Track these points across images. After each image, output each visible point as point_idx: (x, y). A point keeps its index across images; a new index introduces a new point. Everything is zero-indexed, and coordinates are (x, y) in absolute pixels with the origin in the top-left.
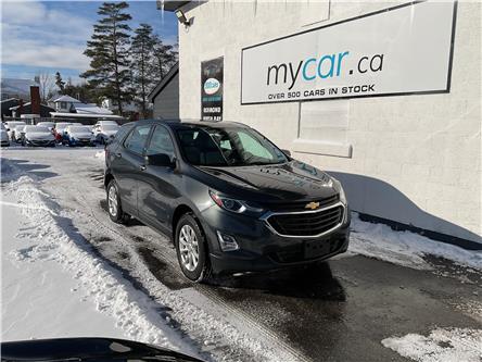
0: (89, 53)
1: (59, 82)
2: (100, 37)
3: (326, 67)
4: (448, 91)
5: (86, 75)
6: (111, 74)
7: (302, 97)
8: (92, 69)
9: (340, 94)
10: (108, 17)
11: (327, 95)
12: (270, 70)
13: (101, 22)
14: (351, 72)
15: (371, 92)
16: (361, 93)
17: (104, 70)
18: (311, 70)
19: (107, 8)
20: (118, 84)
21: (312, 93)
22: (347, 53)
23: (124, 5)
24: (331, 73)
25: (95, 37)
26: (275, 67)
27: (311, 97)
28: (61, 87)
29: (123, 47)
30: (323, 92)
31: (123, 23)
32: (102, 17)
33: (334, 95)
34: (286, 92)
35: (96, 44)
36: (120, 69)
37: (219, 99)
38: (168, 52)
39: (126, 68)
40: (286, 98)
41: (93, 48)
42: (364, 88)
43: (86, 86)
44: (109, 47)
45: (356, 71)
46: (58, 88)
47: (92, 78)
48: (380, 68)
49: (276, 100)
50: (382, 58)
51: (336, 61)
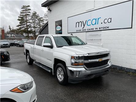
0: (19, 20)
1: (10, 28)
2: (22, 15)
3: (94, 22)
4: (132, 28)
5: (18, 26)
6: (25, 25)
7: (87, 31)
8: (20, 24)
9: (98, 29)
10: (24, 9)
11: (94, 30)
12: (76, 23)
13: (22, 11)
14: (102, 23)
15: (108, 29)
16: (105, 29)
17: (23, 24)
18: (89, 23)
19: (24, 7)
20: (27, 28)
21: (90, 29)
22: (100, 18)
23: (29, 6)
24: (95, 24)
25: (21, 15)
26: (78, 22)
27: (90, 30)
28: (10, 30)
29: (29, 18)
30: (93, 29)
31: (28, 11)
32: (22, 10)
33: (97, 30)
34: (82, 29)
35: (21, 17)
36: (28, 24)
37: (61, 32)
38: (42, 19)
39: (30, 24)
40: (82, 31)
41: (20, 18)
42: (106, 28)
43: (18, 29)
44: (25, 18)
45: (103, 23)
46: (9, 30)
47: (20, 27)
48: (111, 22)
49: (79, 32)
50: (111, 19)
51: (97, 20)
